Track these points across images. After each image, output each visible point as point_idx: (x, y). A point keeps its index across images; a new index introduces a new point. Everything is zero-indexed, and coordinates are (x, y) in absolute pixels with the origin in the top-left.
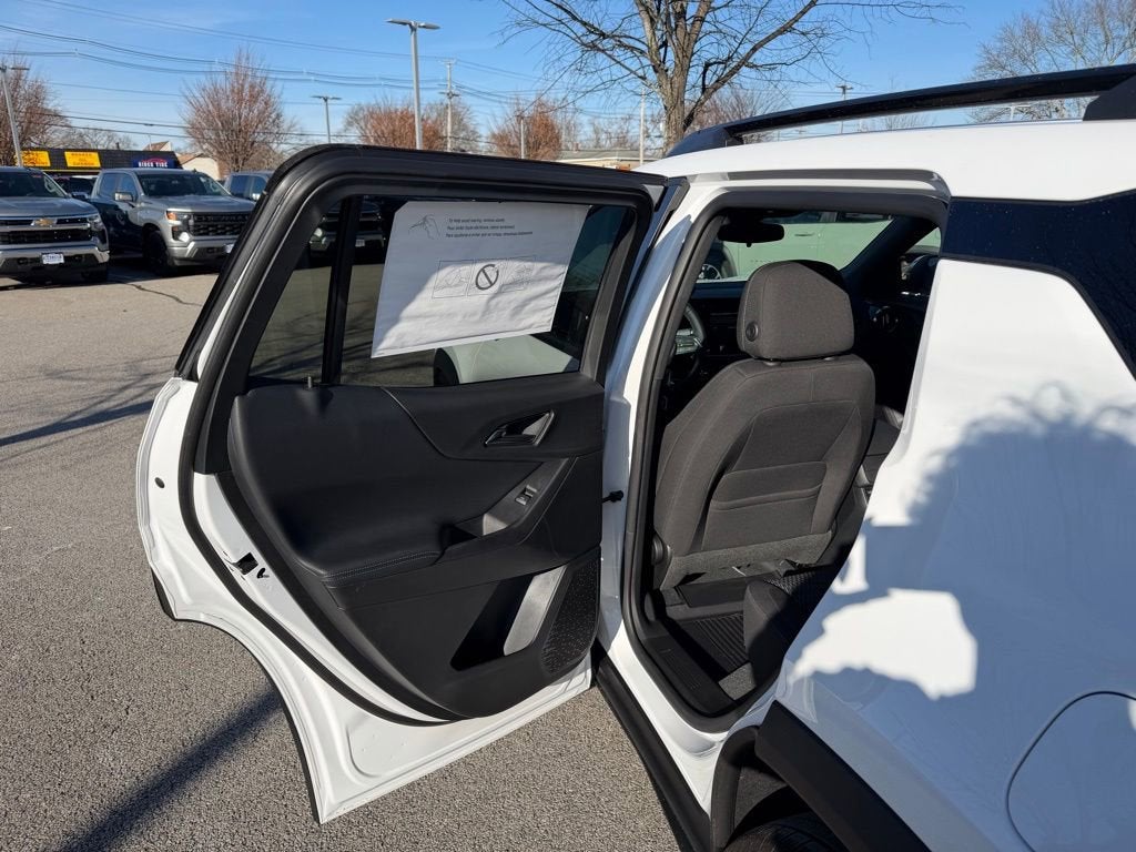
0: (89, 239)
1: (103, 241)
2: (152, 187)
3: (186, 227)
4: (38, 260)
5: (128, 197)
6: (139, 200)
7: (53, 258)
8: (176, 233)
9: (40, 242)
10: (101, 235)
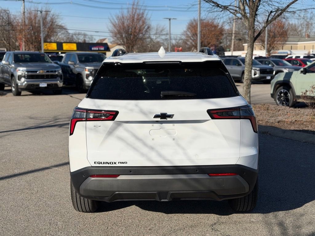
0: (56, 78)
1: (61, 79)
2: (83, 59)
3: (91, 74)
4: (38, 85)
5: (72, 63)
6: (77, 63)
7: (43, 85)
8: (88, 76)
9: (39, 78)
10: (61, 77)
